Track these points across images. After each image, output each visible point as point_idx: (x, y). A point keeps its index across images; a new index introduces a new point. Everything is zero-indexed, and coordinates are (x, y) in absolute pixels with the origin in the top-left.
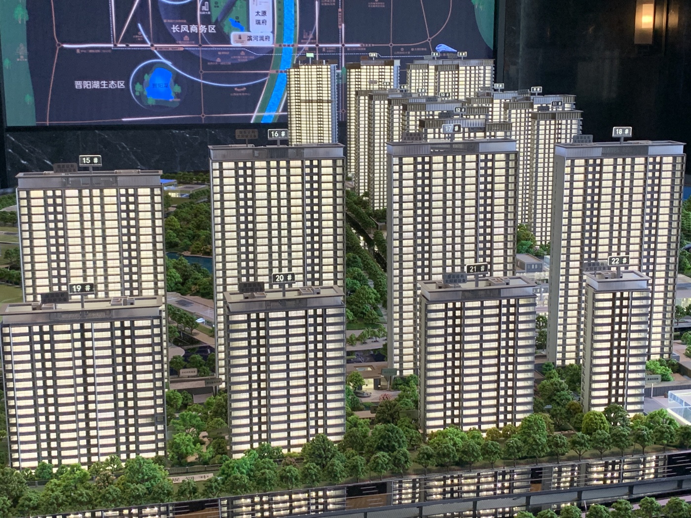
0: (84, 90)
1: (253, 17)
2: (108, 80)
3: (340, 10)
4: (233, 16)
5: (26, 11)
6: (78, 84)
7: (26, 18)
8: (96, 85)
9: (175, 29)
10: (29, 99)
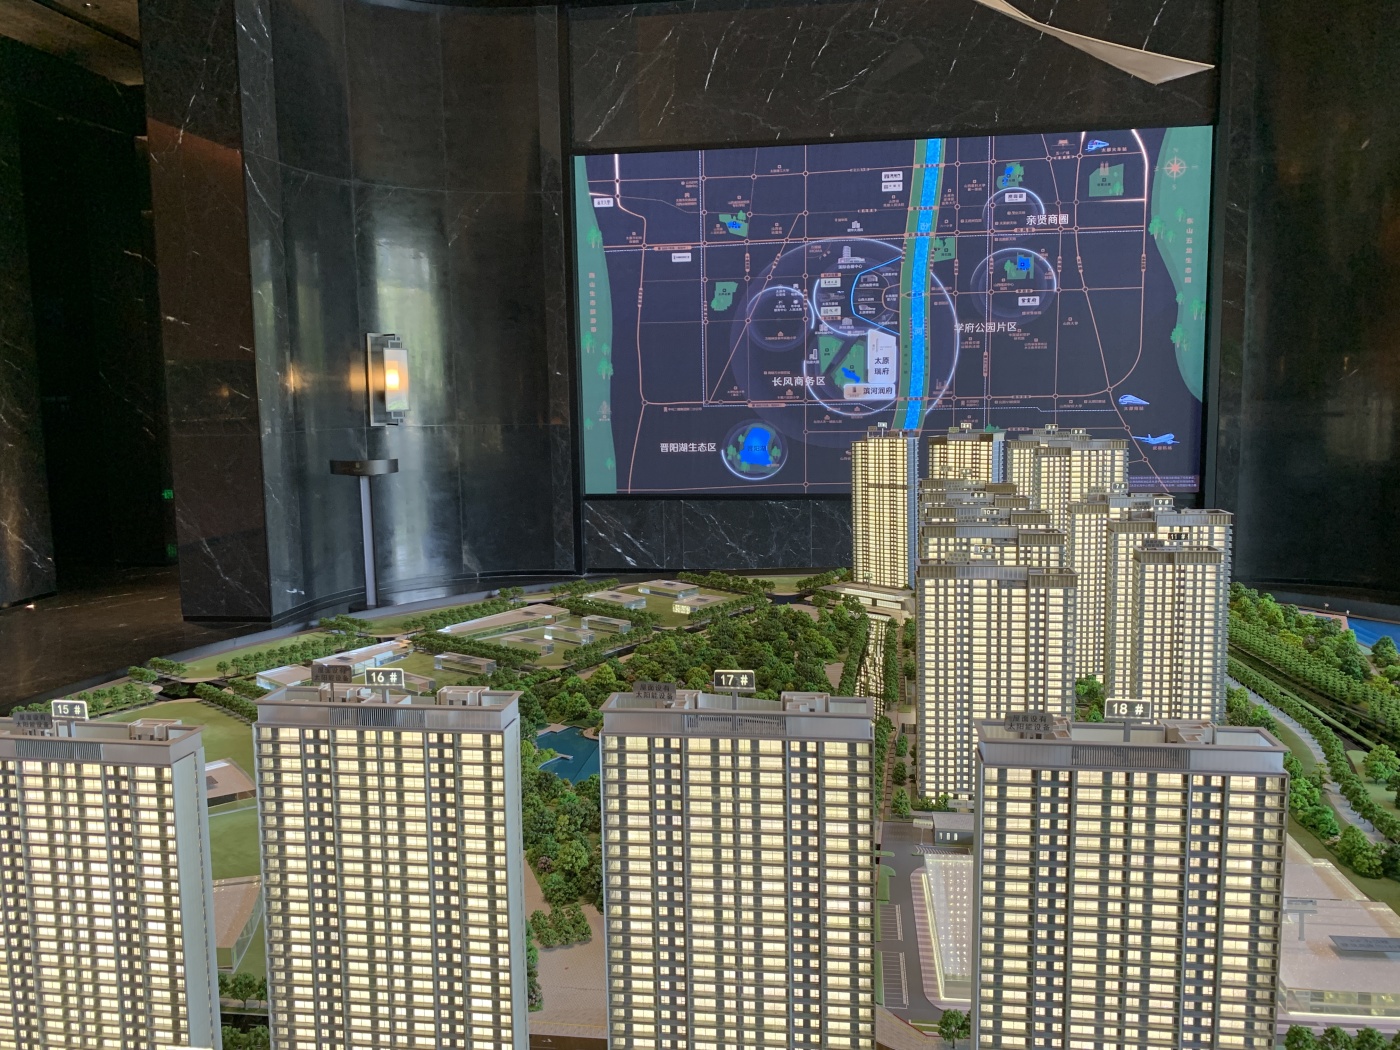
0: (670, 454)
1: (871, 366)
2: (698, 442)
3: (986, 353)
4: (846, 364)
5: (611, 365)
6: (664, 447)
7: (611, 372)
8: (684, 447)
9: (776, 382)
10: (611, 464)
